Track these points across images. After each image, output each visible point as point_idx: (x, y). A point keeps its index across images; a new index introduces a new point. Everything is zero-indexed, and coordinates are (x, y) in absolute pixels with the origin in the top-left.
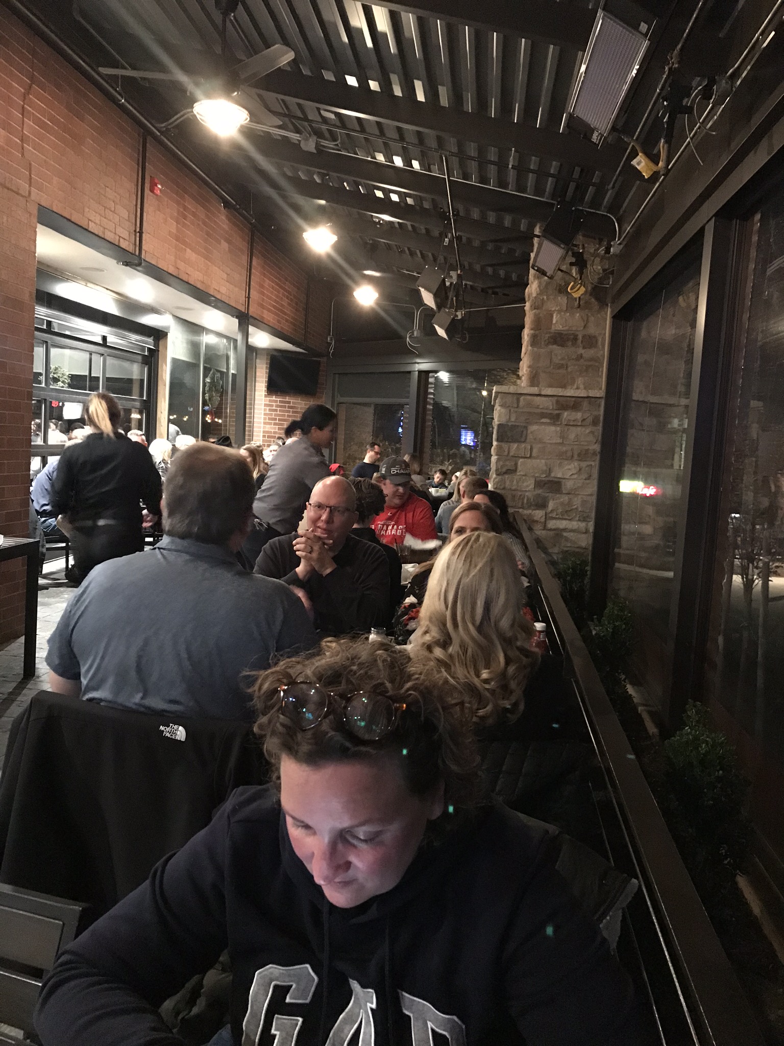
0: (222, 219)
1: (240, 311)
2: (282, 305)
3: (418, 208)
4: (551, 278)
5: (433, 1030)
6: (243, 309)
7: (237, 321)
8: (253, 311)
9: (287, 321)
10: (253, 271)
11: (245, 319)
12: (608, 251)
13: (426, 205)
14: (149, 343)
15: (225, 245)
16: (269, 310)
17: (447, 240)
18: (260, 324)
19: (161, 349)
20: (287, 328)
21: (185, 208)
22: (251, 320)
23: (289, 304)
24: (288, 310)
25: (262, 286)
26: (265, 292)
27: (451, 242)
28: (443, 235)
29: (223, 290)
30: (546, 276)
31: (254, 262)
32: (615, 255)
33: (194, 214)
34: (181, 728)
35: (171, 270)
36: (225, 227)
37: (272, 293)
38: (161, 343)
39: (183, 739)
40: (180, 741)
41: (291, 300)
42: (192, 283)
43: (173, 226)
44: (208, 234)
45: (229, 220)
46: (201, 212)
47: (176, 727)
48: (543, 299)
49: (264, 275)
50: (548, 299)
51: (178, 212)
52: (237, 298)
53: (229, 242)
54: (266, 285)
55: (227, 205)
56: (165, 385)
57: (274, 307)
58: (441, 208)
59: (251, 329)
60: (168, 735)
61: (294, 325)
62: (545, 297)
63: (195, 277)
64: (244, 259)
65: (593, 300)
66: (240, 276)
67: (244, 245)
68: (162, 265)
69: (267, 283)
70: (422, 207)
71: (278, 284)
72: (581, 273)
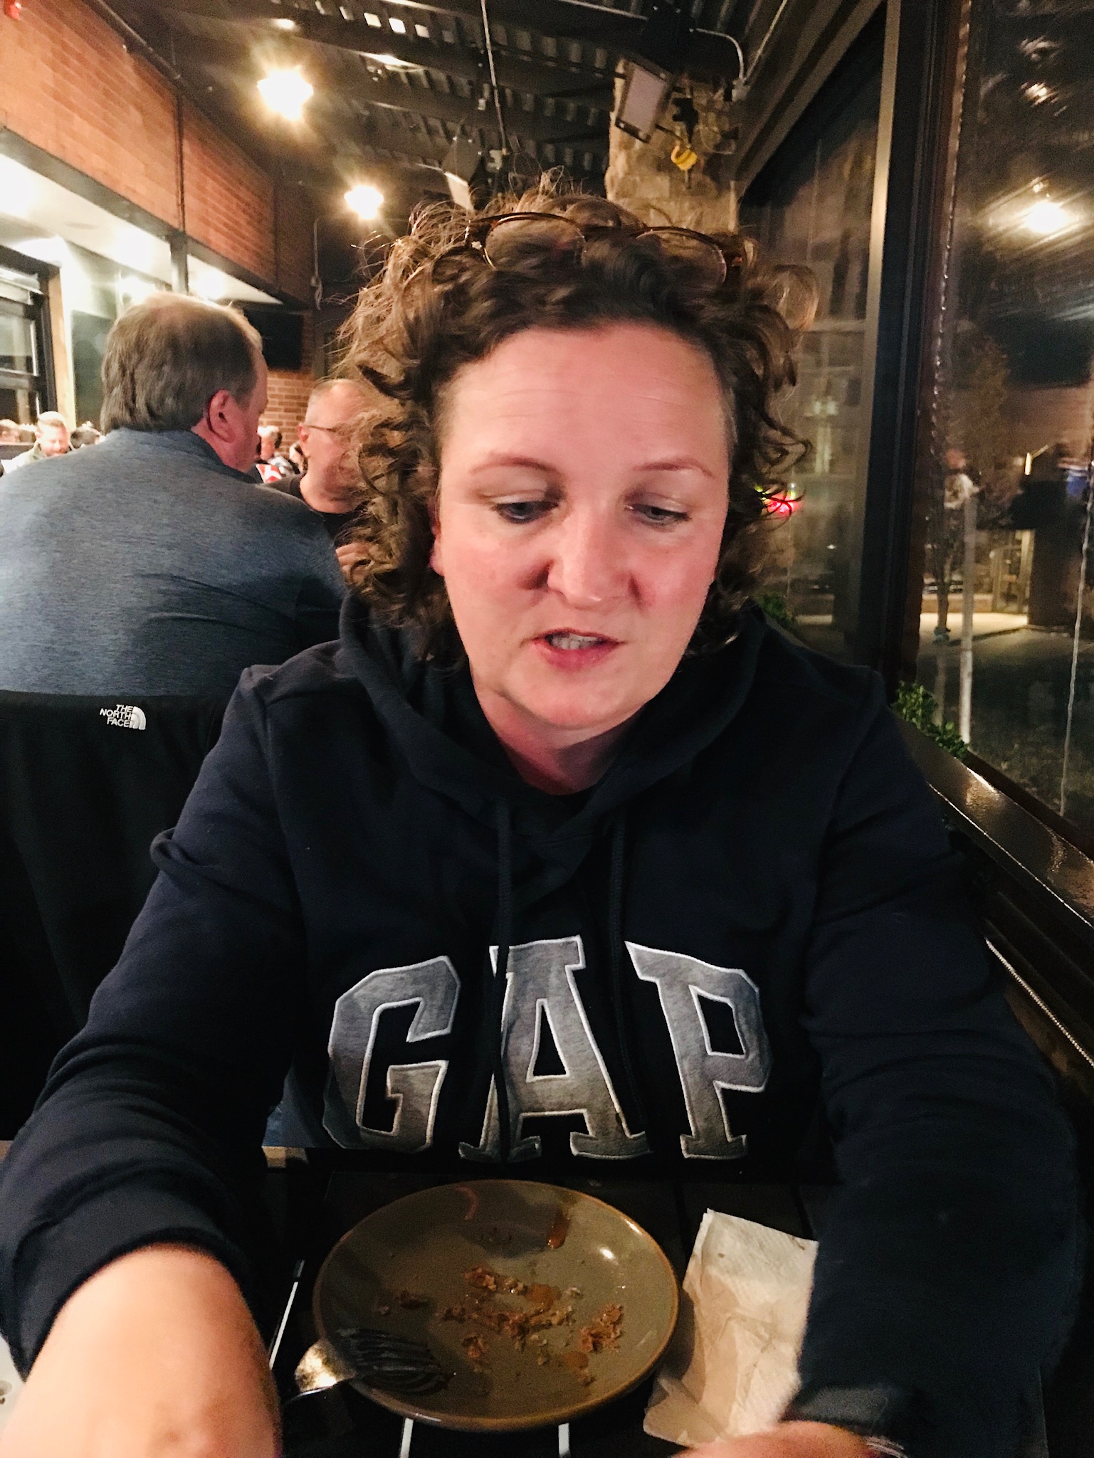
0: (126, 68)
1: (170, 228)
2: (237, 223)
3: (435, 42)
4: (646, 140)
5: (701, 998)
6: (175, 224)
7: (167, 246)
8: (192, 228)
9: (246, 248)
10: (186, 162)
11: (179, 242)
12: (728, 96)
13: (448, 37)
14: (32, 283)
15: (136, 117)
16: (217, 230)
17: (482, 102)
18: (206, 251)
19: (51, 294)
20: (248, 261)
21: (65, 46)
22: (190, 243)
23: (249, 223)
24: (248, 232)
25: (201, 188)
26: (208, 199)
27: (490, 104)
28: (476, 93)
29: (142, 189)
30: (637, 137)
31: (187, 149)
32: (740, 102)
33: (80, 58)
34: (136, 709)
35: (52, 148)
36: (133, 84)
37: (219, 202)
38: (51, 285)
39: (142, 727)
40: (138, 729)
41: (251, 216)
42: (90, 174)
43: (47, 75)
44: (106, 93)
45: (139, 73)
46: (92, 56)
47: (128, 708)
48: (635, 181)
49: (203, 170)
50: (642, 180)
51: (53, 51)
52: (164, 204)
53: (140, 109)
54: (209, 188)
55: (132, 47)
56: (65, 352)
57: (226, 225)
58: (472, 43)
59: (192, 261)
60: (114, 722)
61: (258, 255)
62: (638, 179)
63: (95, 164)
64: (170, 143)
65: (708, 180)
66: (167, 171)
67: (168, 120)
68: (36, 138)
69: (210, 185)
70: (442, 42)
71: (228, 189)
72: (690, 132)
